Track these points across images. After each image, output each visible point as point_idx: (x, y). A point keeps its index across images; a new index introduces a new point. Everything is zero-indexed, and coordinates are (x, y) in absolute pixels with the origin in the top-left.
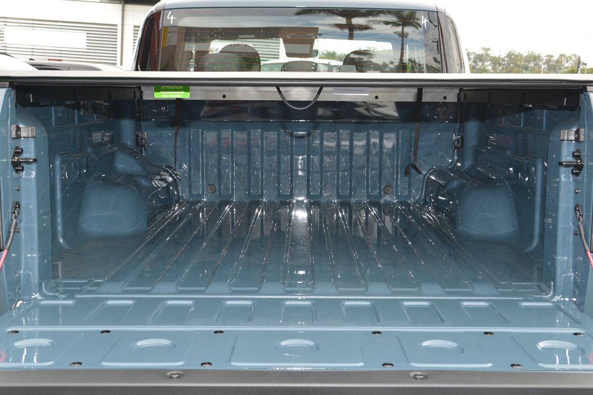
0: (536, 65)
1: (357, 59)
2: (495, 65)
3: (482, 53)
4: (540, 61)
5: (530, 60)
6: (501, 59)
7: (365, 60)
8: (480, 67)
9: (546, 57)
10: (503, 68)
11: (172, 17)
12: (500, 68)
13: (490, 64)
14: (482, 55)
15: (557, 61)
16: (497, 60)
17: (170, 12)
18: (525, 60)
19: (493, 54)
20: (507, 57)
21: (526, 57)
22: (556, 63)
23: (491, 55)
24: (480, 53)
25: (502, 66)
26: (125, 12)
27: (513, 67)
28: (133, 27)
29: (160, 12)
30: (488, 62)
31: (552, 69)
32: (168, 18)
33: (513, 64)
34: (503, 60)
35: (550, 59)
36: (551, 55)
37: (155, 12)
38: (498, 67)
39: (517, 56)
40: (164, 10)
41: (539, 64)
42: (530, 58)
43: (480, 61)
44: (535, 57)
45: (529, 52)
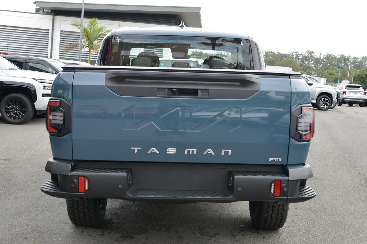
0: (346, 64)
1: (218, 60)
2: (317, 64)
3: (308, 55)
4: (349, 62)
5: (341, 61)
6: (320, 59)
7: (222, 61)
8: (306, 65)
9: (352, 59)
10: (322, 66)
11: (119, 39)
12: (320, 66)
13: (313, 63)
14: (308, 56)
15: (361, 62)
16: (318, 60)
17: (118, 37)
18: (338, 61)
19: (315, 56)
20: (325, 58)
21: (339, 59)
22: (360, 63)
23: (314, 57)
24: (306, 55)
25: (322, 65)
26: (55, 21)
27: (330, 66)
28: (59, 32)
29: (112, 37)
30: (311, 61)
31: (357, 67)
32: (117, 39)
33: (329, 63)
34: (323, 60)
35: (356, 61)
36: (357, 57)
37: (110, 36)
38: (319, 65)
39: (333, 58)
40: (115, 35)
41: (348, 64)
42: (342, 59)
43: (306, 61)
44: (345, 58)
45: (341, 55)
